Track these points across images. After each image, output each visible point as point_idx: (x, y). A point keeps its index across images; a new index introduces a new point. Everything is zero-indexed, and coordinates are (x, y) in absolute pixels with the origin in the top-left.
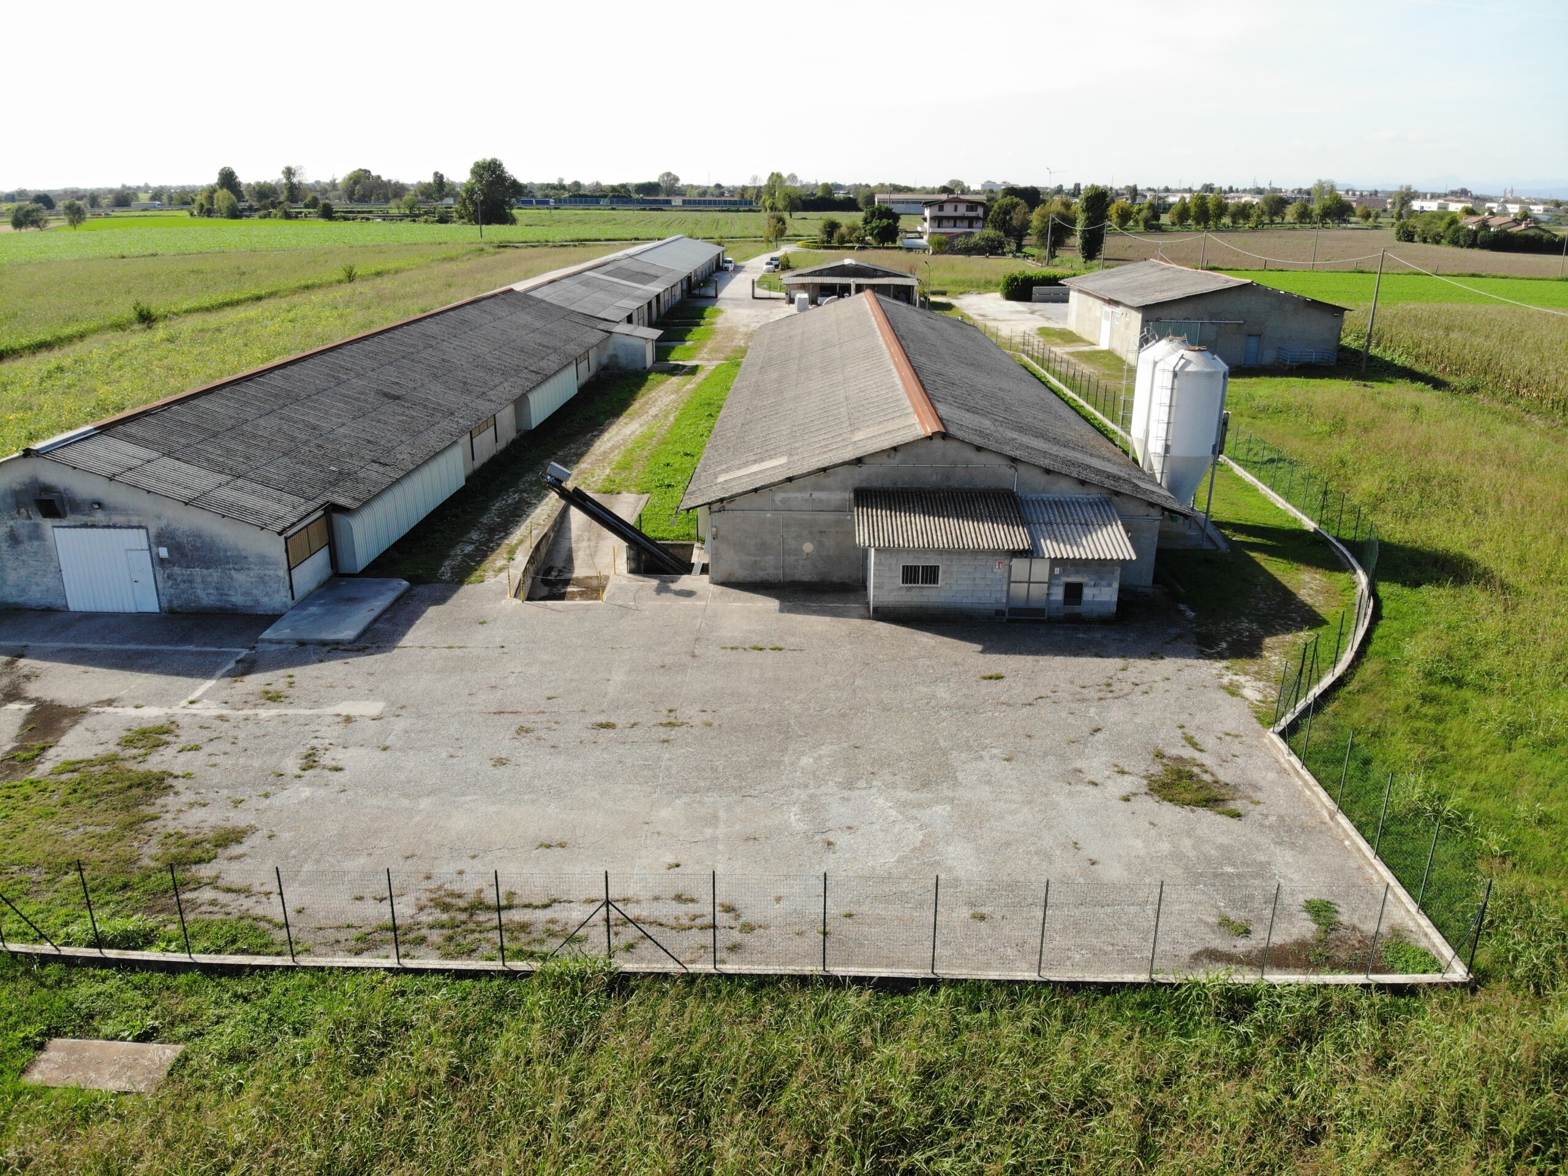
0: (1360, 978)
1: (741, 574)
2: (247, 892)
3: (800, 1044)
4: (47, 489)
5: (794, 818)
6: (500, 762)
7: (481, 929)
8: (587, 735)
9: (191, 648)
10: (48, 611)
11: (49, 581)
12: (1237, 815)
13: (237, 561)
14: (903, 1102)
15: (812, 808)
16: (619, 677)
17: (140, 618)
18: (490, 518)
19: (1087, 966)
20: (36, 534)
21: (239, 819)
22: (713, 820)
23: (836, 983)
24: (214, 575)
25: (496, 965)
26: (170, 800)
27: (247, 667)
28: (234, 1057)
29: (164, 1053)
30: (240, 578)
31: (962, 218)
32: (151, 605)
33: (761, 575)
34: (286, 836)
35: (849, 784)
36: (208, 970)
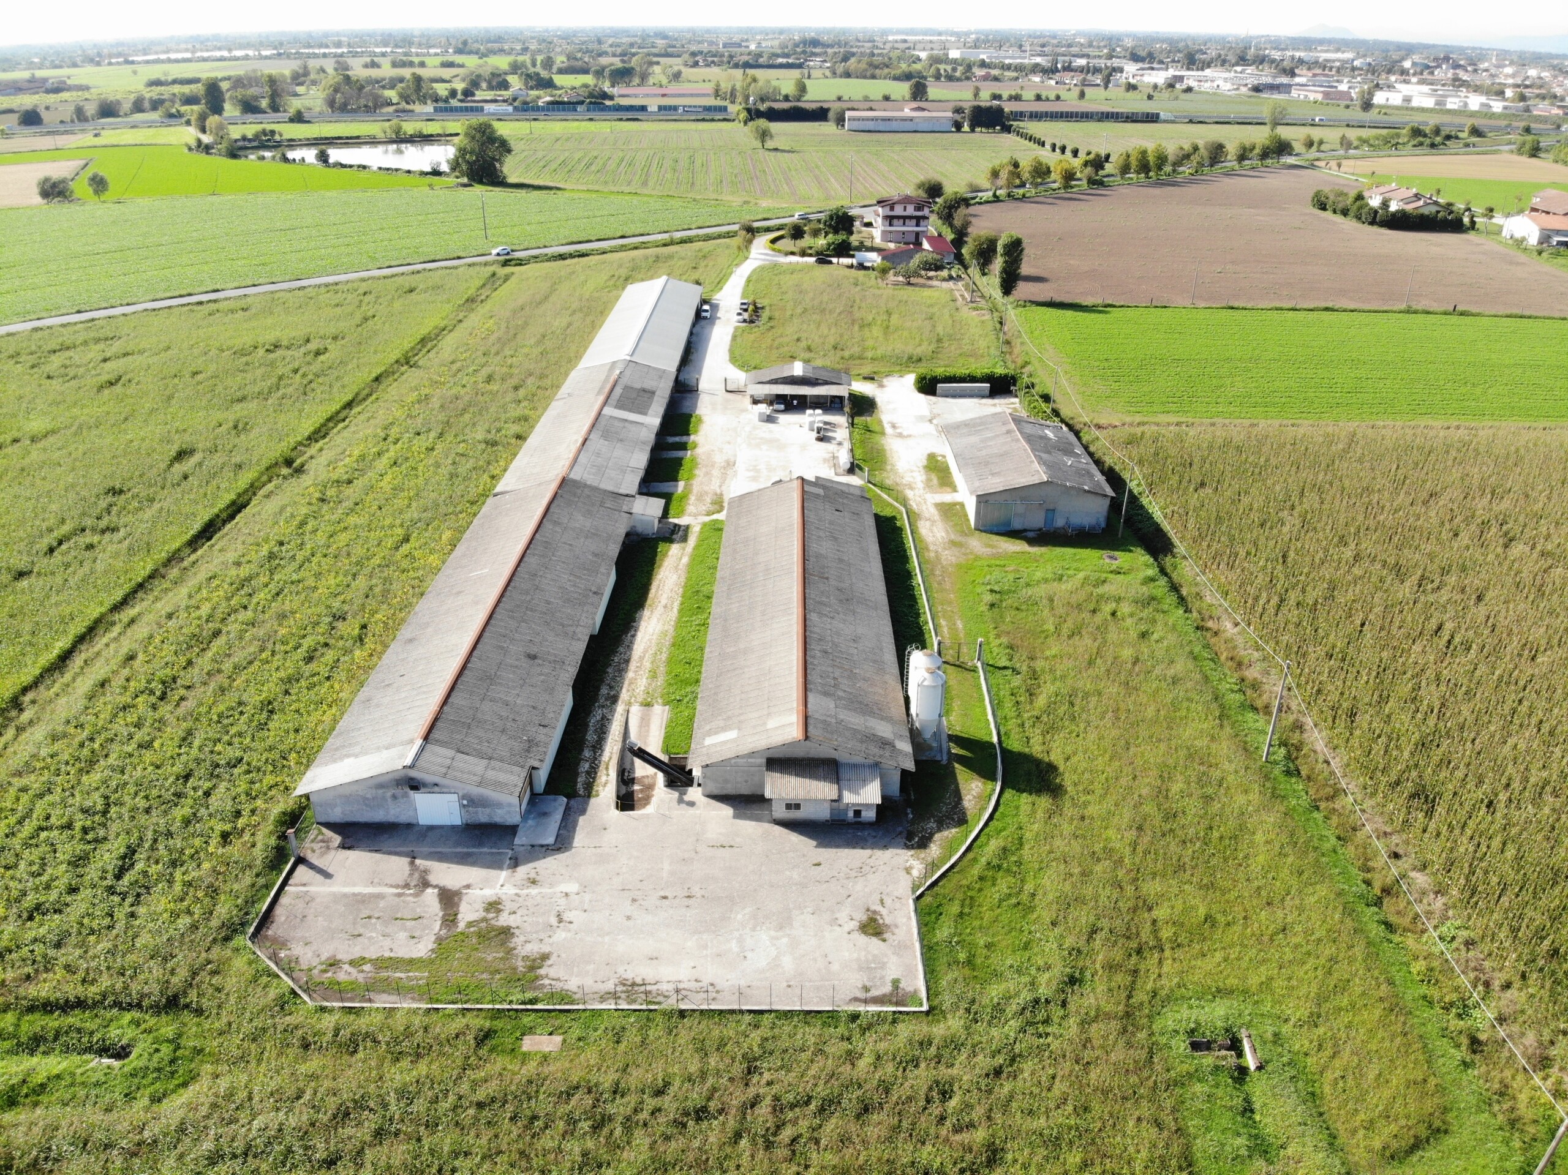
0: (894, 1009)
1: (716, 792)
2: (558, 980)
3: (732, 1033)
4: (412, 779)
5: (734, 946)
6: (629, 918)
7: (636, 993)
8: (658, 903)
9: (485, 850)
10: (409, 826)
11: (411, 813)
12: (884, 940)
13: (499, 805)
14: (756, 1049)
15: (740, 941)
16: (666, 866)
17: (453, 827)
18: (591, 737)
19: (817, 1004)
20: (406, 795)
21: (546, 949)
22: (705, 947)
23: (741, 1012)
24: (488, 810)
25: (644, 1007)
26: (515, 940)
27: (515, 863)
28: (579, 1039)
29: (558, 1039)
30: (499, 811)
31: (910, 217)
32: (457, 821)
33: (724, 792)
34: (563, 955)
35: (754, 929)
36: (560, 1011)
